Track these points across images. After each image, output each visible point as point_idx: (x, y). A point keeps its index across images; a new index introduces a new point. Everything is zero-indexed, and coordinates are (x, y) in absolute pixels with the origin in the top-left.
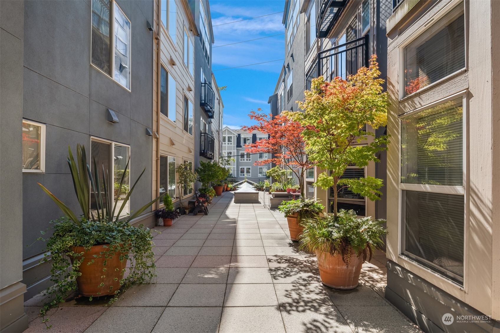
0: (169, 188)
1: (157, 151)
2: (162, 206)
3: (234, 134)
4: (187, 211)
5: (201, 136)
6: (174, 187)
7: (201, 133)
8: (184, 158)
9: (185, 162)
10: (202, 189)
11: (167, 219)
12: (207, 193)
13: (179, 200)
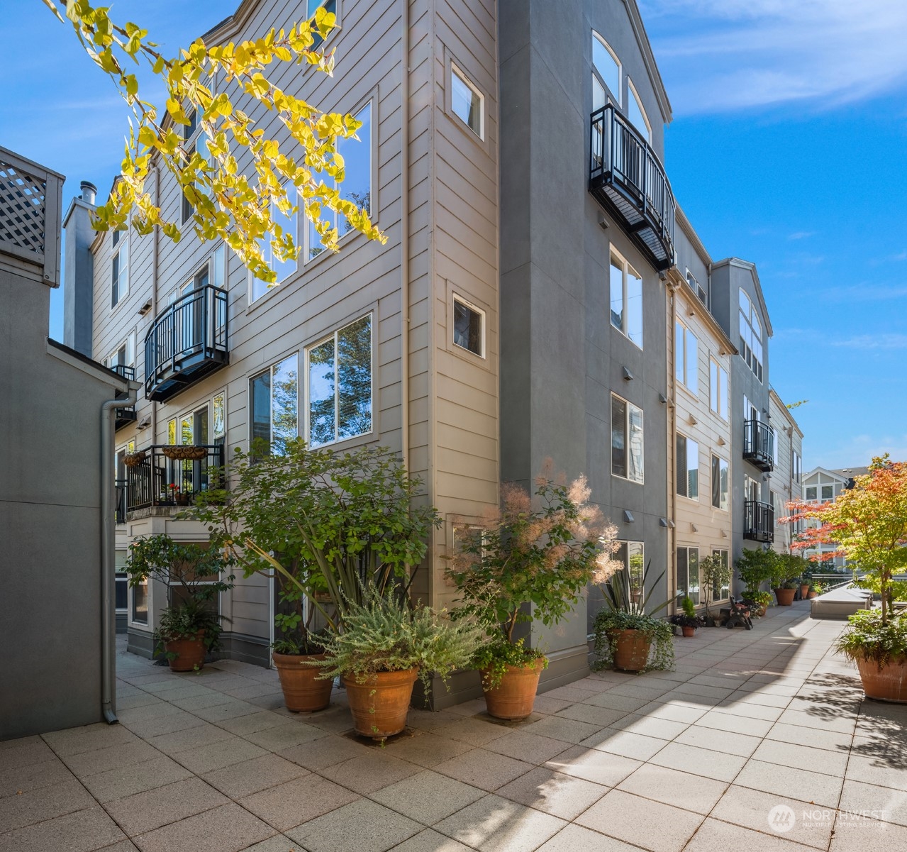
0: (690, 590)
1: (673, 544)
2: (680, 611)
3: (837, 481)
4: (718, 623)
5: (745, 506)
6: (696, 589)
7: (746, 502)
8: (712, 546)
9: (714, 552)
10: (748, 593)
11: (687, 628)
12: (756, 599)
13: (705, 606)
